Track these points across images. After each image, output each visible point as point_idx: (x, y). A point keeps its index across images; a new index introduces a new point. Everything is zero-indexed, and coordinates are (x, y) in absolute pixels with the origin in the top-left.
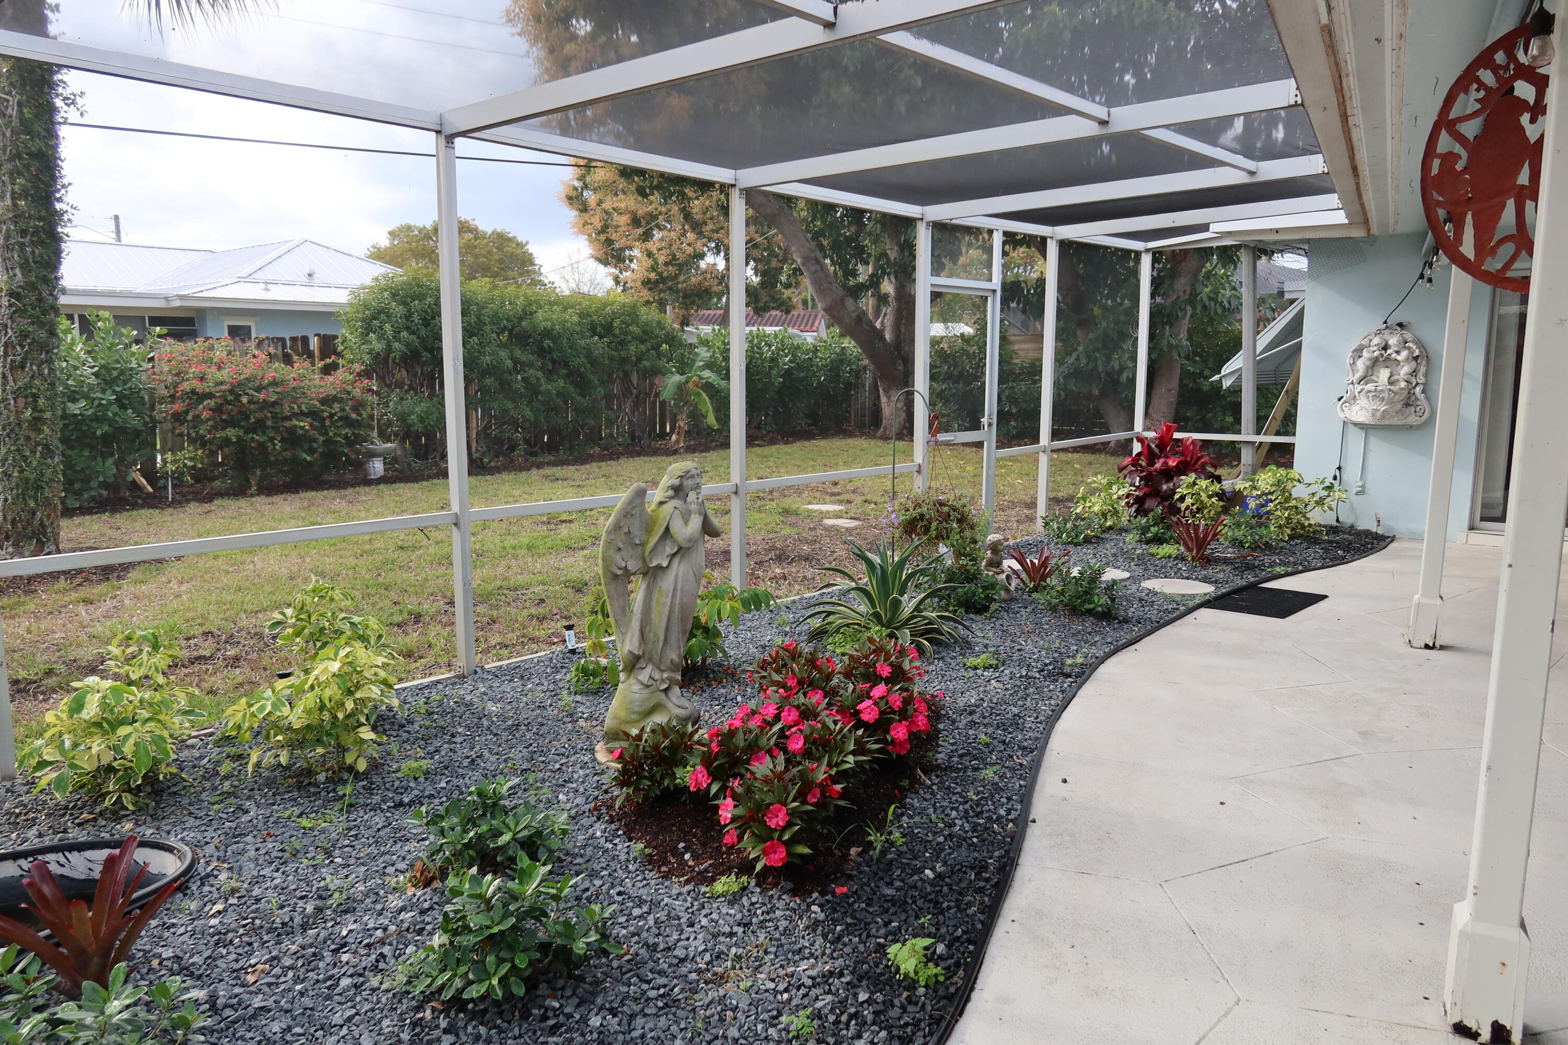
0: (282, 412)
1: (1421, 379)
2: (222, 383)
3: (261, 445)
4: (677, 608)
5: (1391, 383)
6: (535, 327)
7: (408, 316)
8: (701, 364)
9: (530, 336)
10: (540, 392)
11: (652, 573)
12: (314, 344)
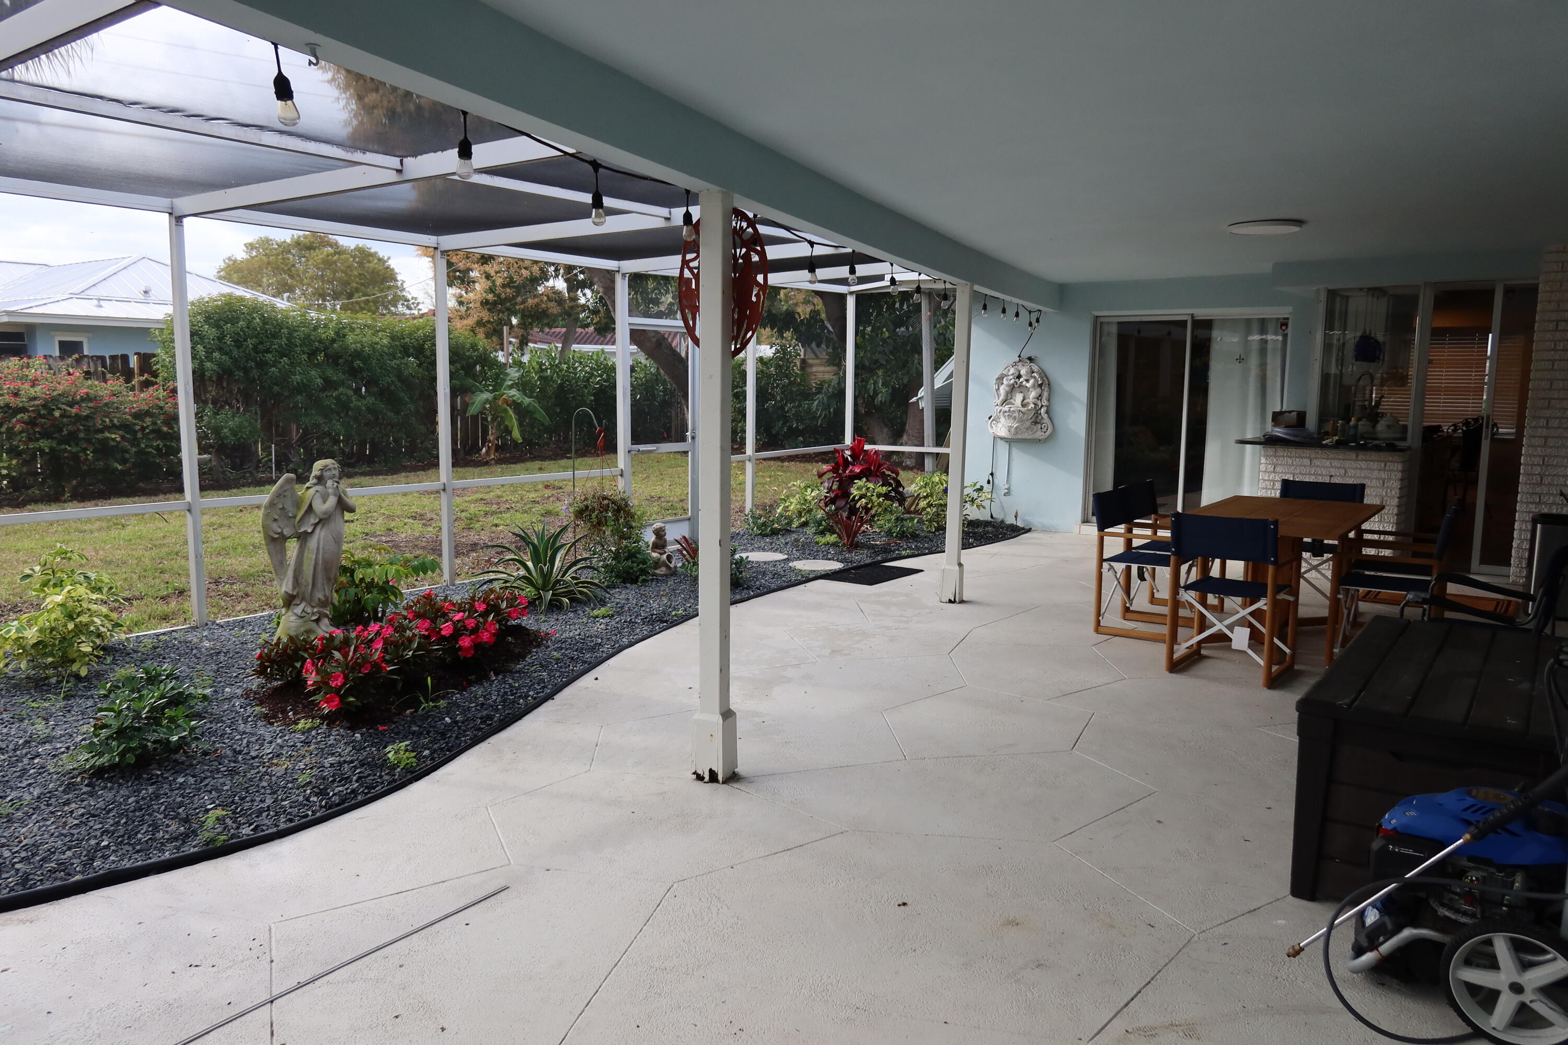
0: (95, 425)
1: (1045, 403)
2: (35, 398)
3: (75, 456)
4: (320, 562)
5: (1023, 406)
6: (346, 348)
7: (220, 339)
8: (510, 383)
9: (341, 357)
10: (350, 408)
11: (303, 538)
12: (134, 362)
